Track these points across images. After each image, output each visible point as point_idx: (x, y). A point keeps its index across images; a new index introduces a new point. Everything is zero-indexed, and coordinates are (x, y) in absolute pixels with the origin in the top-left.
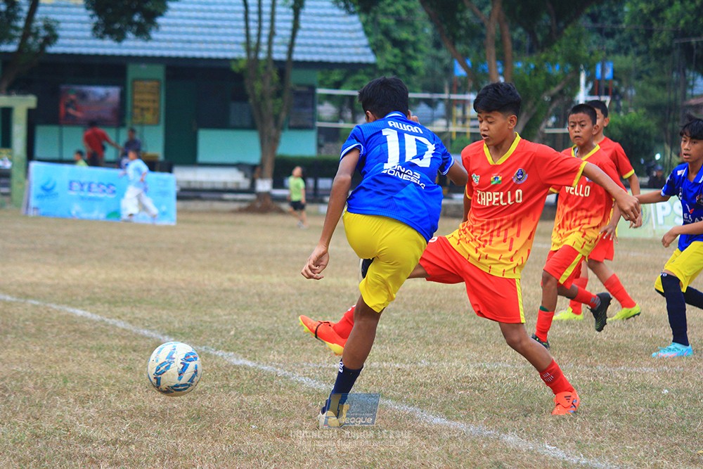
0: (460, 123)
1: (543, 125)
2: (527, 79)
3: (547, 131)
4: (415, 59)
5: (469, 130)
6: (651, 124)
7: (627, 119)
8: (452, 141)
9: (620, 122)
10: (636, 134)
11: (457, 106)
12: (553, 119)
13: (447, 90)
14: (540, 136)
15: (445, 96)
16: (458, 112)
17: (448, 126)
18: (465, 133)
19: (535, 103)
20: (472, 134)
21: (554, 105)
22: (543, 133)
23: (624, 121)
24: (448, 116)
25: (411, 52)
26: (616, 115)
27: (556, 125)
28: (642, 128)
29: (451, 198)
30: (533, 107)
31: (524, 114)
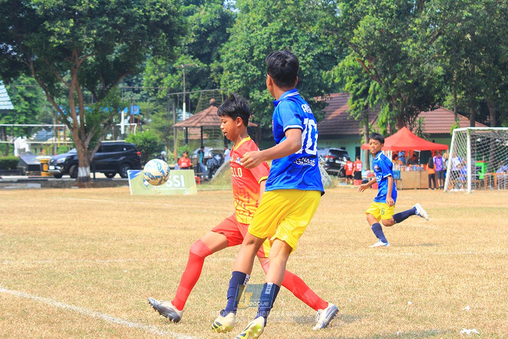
0: (62, 139)
2: (91, 115)
4: (37, 107)
5: (67, 142)
6: (158, 137)
7: (145, 135)
8: (58, 148)
9: (141, 136)
10: (149, 142)
11: (61, 130)
13: (55, 122)
15: (55, 125)
16: (60, 133)
17: (55, 141)
19: (96, 128)
23: (143, 135)
24: (56, 136)
25: (34, 103)
26: (140, 133)
27: (112, 139)
28: (153, 139)
30: (95, 130)
31: (90, 133)
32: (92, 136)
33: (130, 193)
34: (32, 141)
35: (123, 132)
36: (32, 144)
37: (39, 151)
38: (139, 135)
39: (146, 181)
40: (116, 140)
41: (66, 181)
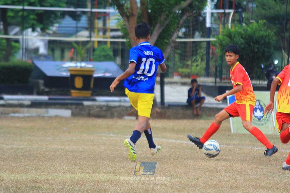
0: (101, 34)
1: (175, 35)
3: (178, 40)
5: (109, 40)
6: (270, 33)
7: (249, 29)
8: (94, 50)
9: (243, 32)
10: (257, 42)
11: (99, 18)
12: (183, 30)
13: (89, 4)
14: (173, 45)
15: (88, 10)
16: (99, 24)
17: (90, 37)
18: (105, 43)
19: (167, 16)
20: (112, 43)
21: (185, 17)
22: (175, 42)
23: (244, 30)
24: (91, 28)
26: (239, 25)
27: (186, 35)
28: (262, 37)
29: (94, 100)
30: (166, 20)
31: (158, 26)
32: (161, 30)
33: (230, 130)
34: (49, 35)
35: (208, 25)
36: (50, 42)
37: (58, 53)
38: (240, 30)
39: (258, 111)
40: (193, 37)
41: (115, 107)
